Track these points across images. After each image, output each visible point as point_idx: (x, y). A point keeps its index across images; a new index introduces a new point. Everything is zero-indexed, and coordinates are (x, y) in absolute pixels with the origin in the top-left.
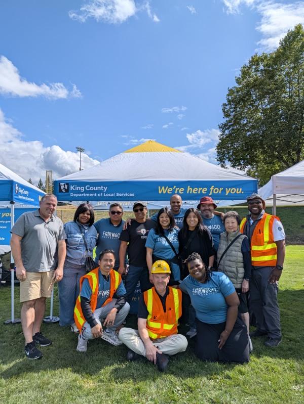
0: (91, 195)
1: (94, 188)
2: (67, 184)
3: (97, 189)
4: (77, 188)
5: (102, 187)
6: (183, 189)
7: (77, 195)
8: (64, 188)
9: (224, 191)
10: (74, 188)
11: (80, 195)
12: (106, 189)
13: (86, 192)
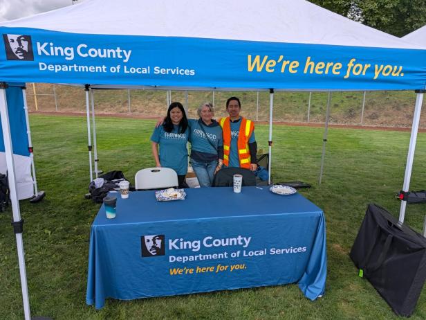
0: (91, 69)
1: (98, 53)
2: (28, 38)
3: (107, 53)
4: (55, 51)
5: (119, 50)
6: (298, 64)
7: (57, 69)
8: (20, 49)
9: (371, 70)
10: (48, 48)
11: (65, 68)
12: (128, 57)
13: (78, 60)
